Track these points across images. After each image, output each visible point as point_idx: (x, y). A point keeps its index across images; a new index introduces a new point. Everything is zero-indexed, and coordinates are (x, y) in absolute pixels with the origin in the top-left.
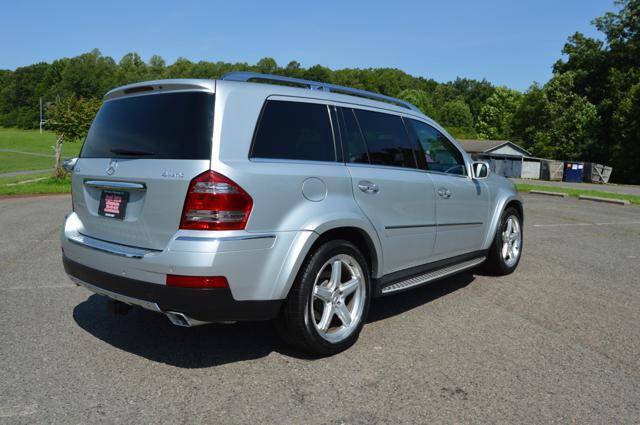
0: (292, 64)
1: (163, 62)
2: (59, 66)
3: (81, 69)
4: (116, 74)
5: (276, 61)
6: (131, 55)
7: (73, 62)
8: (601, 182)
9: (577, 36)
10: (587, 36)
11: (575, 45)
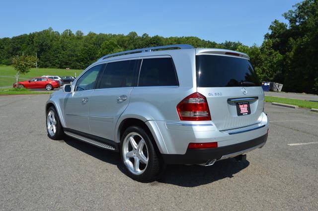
0: (144, 35)
1: (82, 33)
2: (32, 36)
3: (43, 37)
4: (60, 40)
5: (137, 33)
6: (67, 30)
7: (39, 34)
8: (278, 91)
9: (276, 22)
10: (280, 22)
11: (275, 26)
